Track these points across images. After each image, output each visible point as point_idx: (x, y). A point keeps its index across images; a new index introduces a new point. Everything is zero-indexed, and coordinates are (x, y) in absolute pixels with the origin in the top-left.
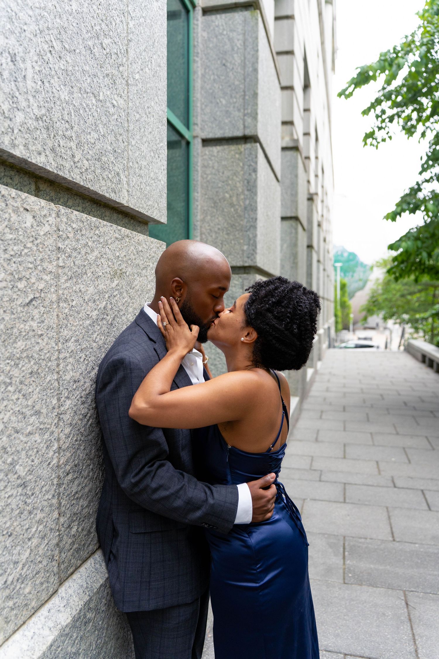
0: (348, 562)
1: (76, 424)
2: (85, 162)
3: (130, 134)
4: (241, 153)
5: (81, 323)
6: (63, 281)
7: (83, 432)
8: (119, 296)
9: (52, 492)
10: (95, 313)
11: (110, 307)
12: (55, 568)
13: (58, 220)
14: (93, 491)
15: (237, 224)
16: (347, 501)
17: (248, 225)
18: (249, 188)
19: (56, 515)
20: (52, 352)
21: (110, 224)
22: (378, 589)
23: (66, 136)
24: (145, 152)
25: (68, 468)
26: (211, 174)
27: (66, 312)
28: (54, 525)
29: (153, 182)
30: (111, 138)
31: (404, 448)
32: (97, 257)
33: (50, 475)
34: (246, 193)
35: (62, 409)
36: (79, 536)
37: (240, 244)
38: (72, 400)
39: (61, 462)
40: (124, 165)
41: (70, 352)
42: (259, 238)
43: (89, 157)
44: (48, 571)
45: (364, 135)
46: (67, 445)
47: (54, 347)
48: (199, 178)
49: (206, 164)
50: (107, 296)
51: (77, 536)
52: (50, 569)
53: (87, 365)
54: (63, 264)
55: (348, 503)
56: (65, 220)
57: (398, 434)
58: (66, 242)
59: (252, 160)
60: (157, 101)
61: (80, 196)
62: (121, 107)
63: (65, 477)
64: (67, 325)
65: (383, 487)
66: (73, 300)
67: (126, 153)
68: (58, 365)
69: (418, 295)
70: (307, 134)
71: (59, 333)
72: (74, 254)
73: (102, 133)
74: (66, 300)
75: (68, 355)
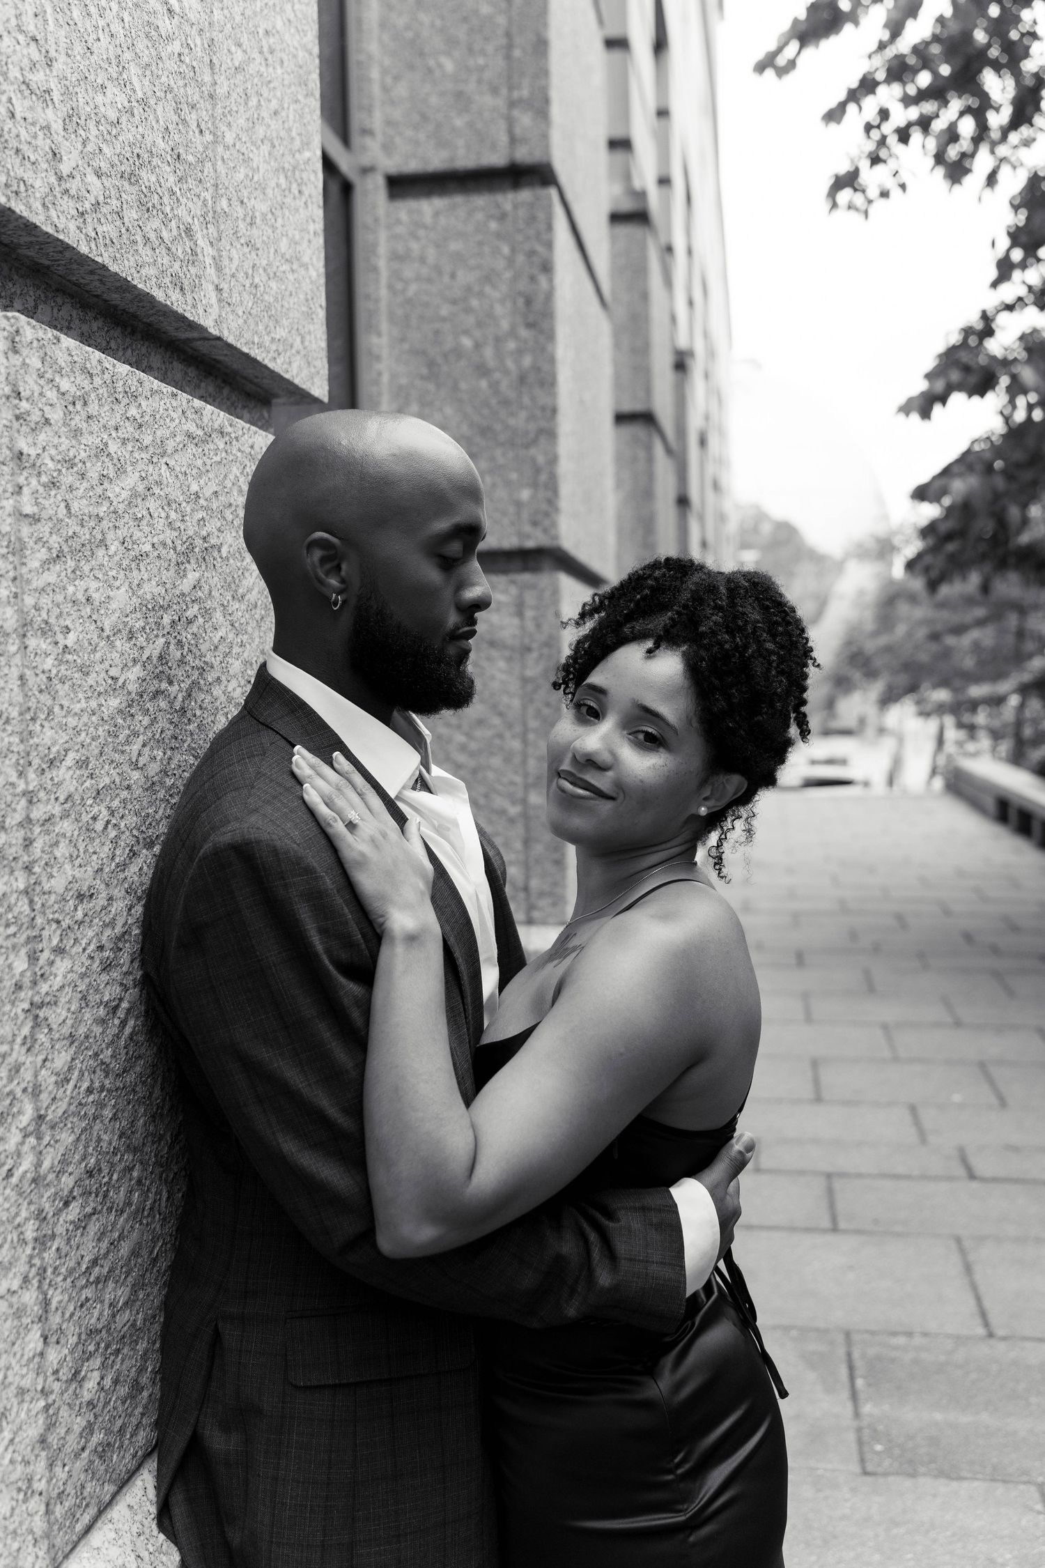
0: (867, 1408)
1: (87, 1037)
2: (91, 178)
3: (219, 110)
4: (502, 217)
5: (93, 704)
6: (36, 564)
7: (108, 1060)
8: (201, 620)
9: (21, 1267)
10: (135, 672)
11: (179, 654)
12: (37, 1518)
13: (16, 360)
14: (144, 1252)
15: (498, 427)
16: (842, 1225)
17: (532, 427)
18: (531, 319)
19: (33, 1341)
20: (9, 798)
21: (171, 389)
22: (965, 1484)
23: (33, 86)
24: (262, 171)
25: (67, 1181)
26: (418, 278)
27: (46, 667)
28: (31, 1375)
29: (286, 267)
30: (165, 112)
31: (982, 1066)
32: (135, 494)
33: (14, 1210)
34: (524, 333)
35: (44, 988)
36: (107, 1403)
37: (508, 483)
38: (72, 957)
39: (46, 1164)
40: (205, 204)
41: (62, 799)
42: (565, 466)
43: (102, 165)
44: (15, 1532)
45: (832, 181)
46: (63, 1106)
47: (13, 784)
48: (383, 292)
49: (400, 248)
50: (166, 620)
51: (100, 1405)
52: (21, 1523)
53: (115, 841)
54: (35, 509)
55: (846, 1232)
56: (35, 362)
57: (958, 1024)
58: (42, 438)
59: (538, 234)
60: (292, 17)
61: (72, 296)
62: (192, 16)
63: (57, 1213)
64: (50, 712)
65: (936, 1178)
66: (67, 630)
67: (208, 165)
68: (28, 843)
69: (975, 634)
70: (664, 181)
71: (28, 735)
72: (68, 478)
73: (140, 95)
74: (46, 630)
75: (57, 810)
